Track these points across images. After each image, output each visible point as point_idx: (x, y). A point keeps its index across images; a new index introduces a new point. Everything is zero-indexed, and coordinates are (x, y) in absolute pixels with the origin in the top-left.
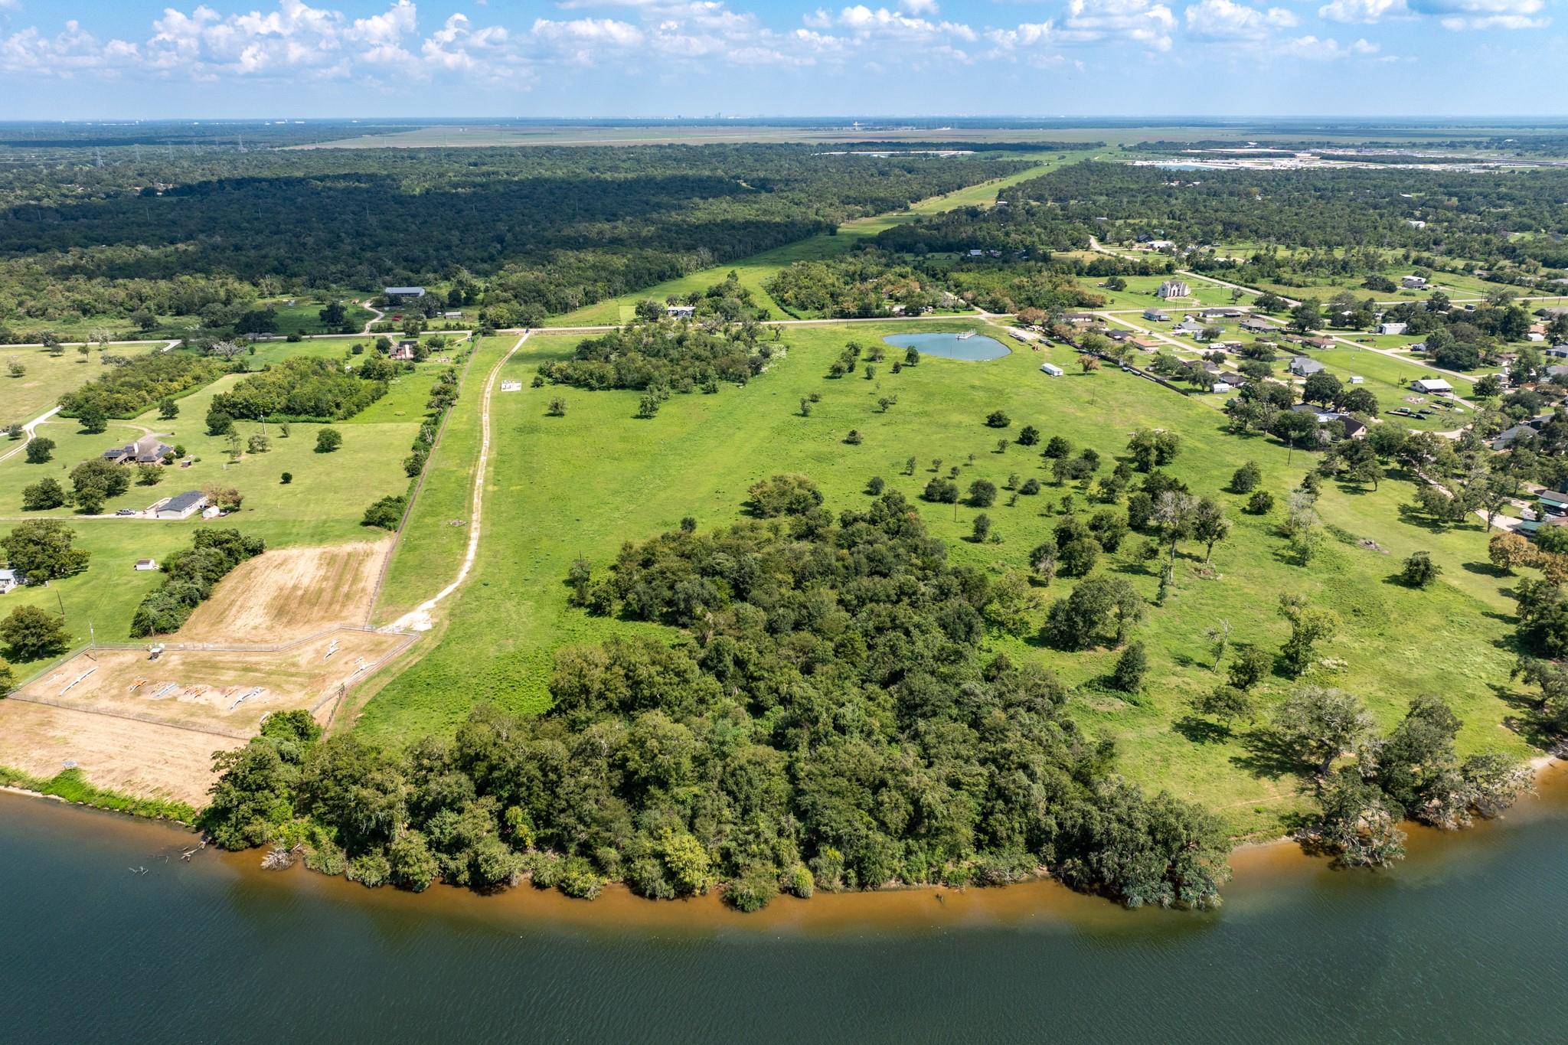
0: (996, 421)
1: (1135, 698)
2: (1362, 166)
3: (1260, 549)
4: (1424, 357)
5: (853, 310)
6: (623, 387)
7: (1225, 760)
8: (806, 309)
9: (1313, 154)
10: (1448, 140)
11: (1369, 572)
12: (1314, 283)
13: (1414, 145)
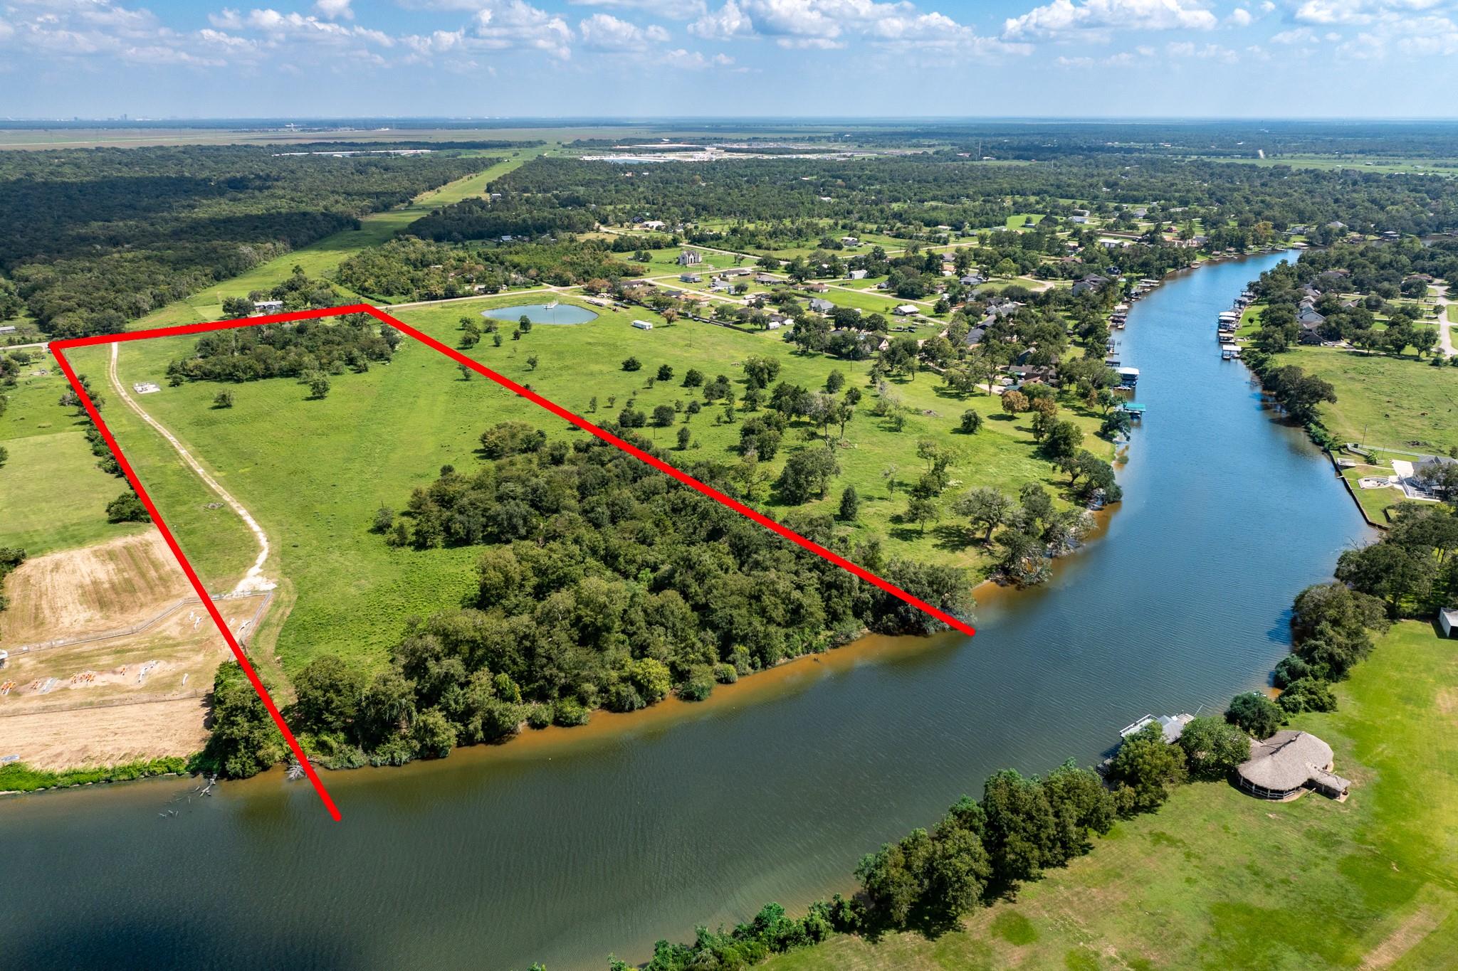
0: (631, 366)
1: (857, 523)
2: (760, 156)
3: (868, 426)
4: (889, 292)
5: (441, 292)
6: (271, 376)
7: (931, 547)
8: (391, 295)
9: (718, 148)
10: (807, 136)
11: (941, 429)
12: (786, 247)
13: (785, 140)
